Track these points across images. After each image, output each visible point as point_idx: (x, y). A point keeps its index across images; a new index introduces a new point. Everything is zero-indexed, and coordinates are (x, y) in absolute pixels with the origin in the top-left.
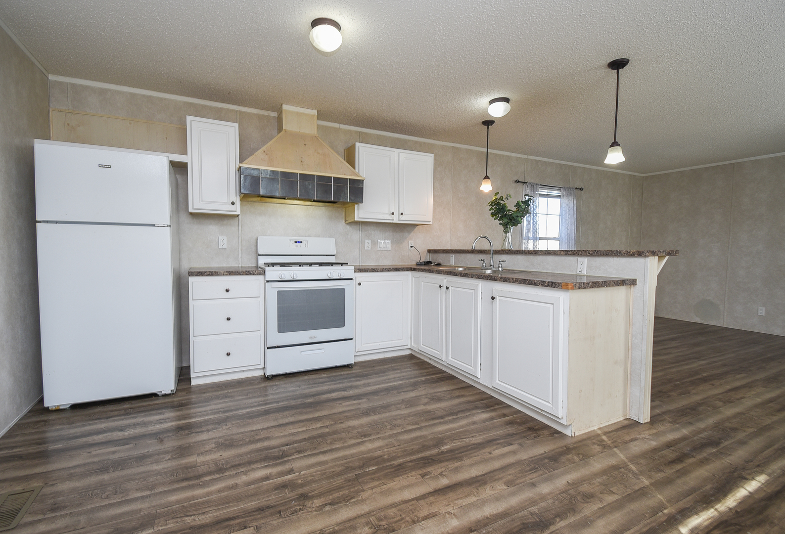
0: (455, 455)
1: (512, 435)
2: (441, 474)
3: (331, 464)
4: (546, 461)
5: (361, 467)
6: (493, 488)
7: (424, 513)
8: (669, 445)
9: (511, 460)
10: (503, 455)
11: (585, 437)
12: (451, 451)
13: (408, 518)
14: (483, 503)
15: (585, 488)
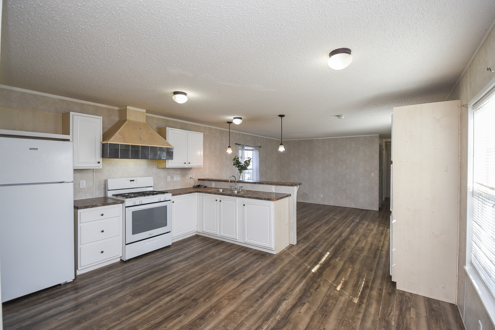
0: (241, 271)
1: (257, 259)
2: (240, 278)
3: (196, 287)
4: (271, 264)
5: (209, 284)
6: (259, 277)
7: (242, 290)
8: (304, 250)
9: (261, 267)
10: (258, 266)
11: (280, 253)
12: (239, 270)
13: (238, 293)
14: (258, 282)
15: (285, 269)
